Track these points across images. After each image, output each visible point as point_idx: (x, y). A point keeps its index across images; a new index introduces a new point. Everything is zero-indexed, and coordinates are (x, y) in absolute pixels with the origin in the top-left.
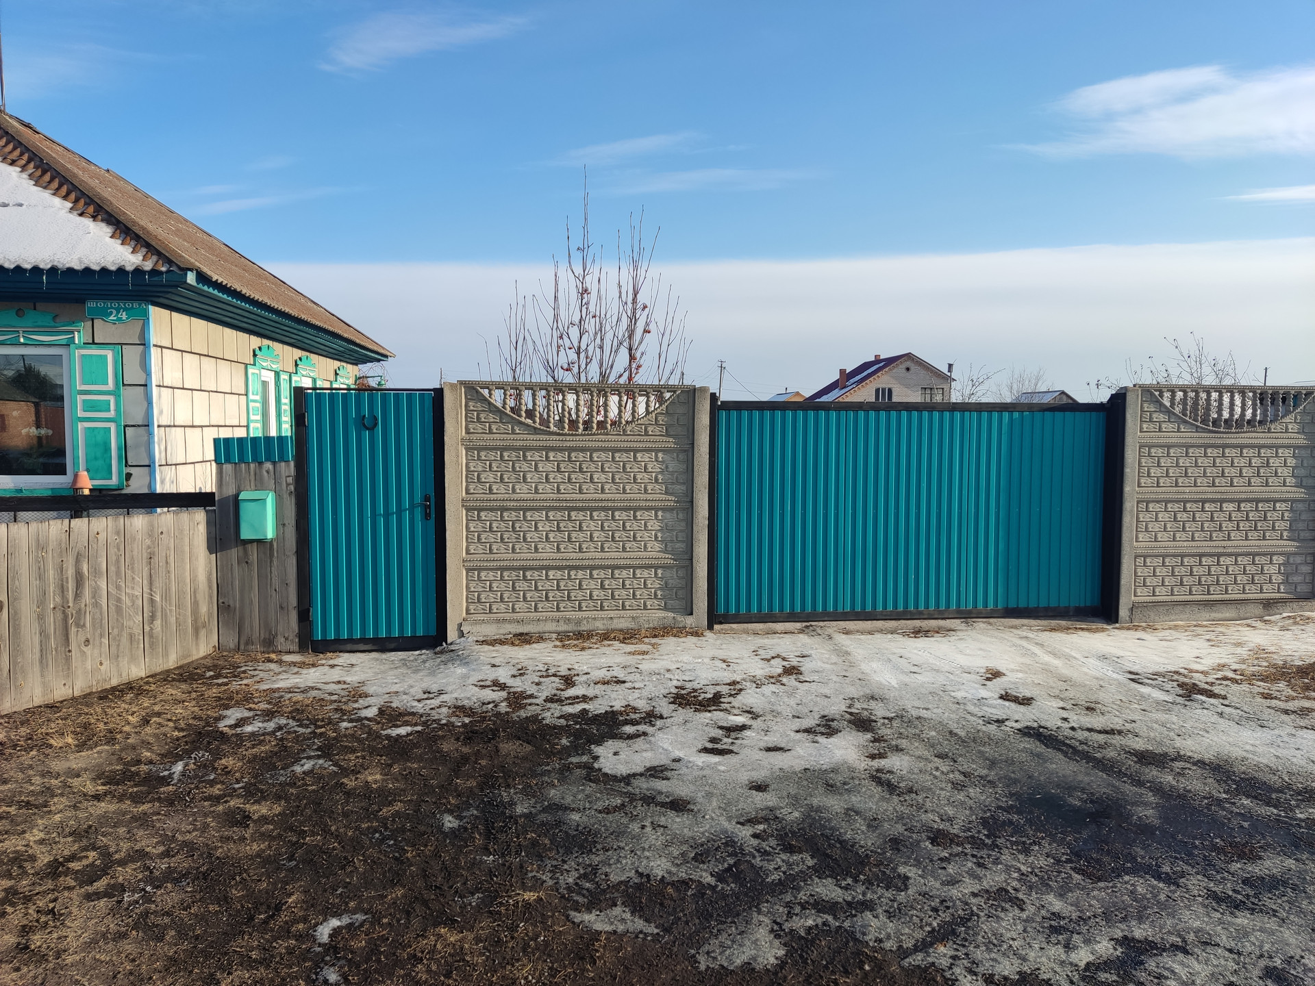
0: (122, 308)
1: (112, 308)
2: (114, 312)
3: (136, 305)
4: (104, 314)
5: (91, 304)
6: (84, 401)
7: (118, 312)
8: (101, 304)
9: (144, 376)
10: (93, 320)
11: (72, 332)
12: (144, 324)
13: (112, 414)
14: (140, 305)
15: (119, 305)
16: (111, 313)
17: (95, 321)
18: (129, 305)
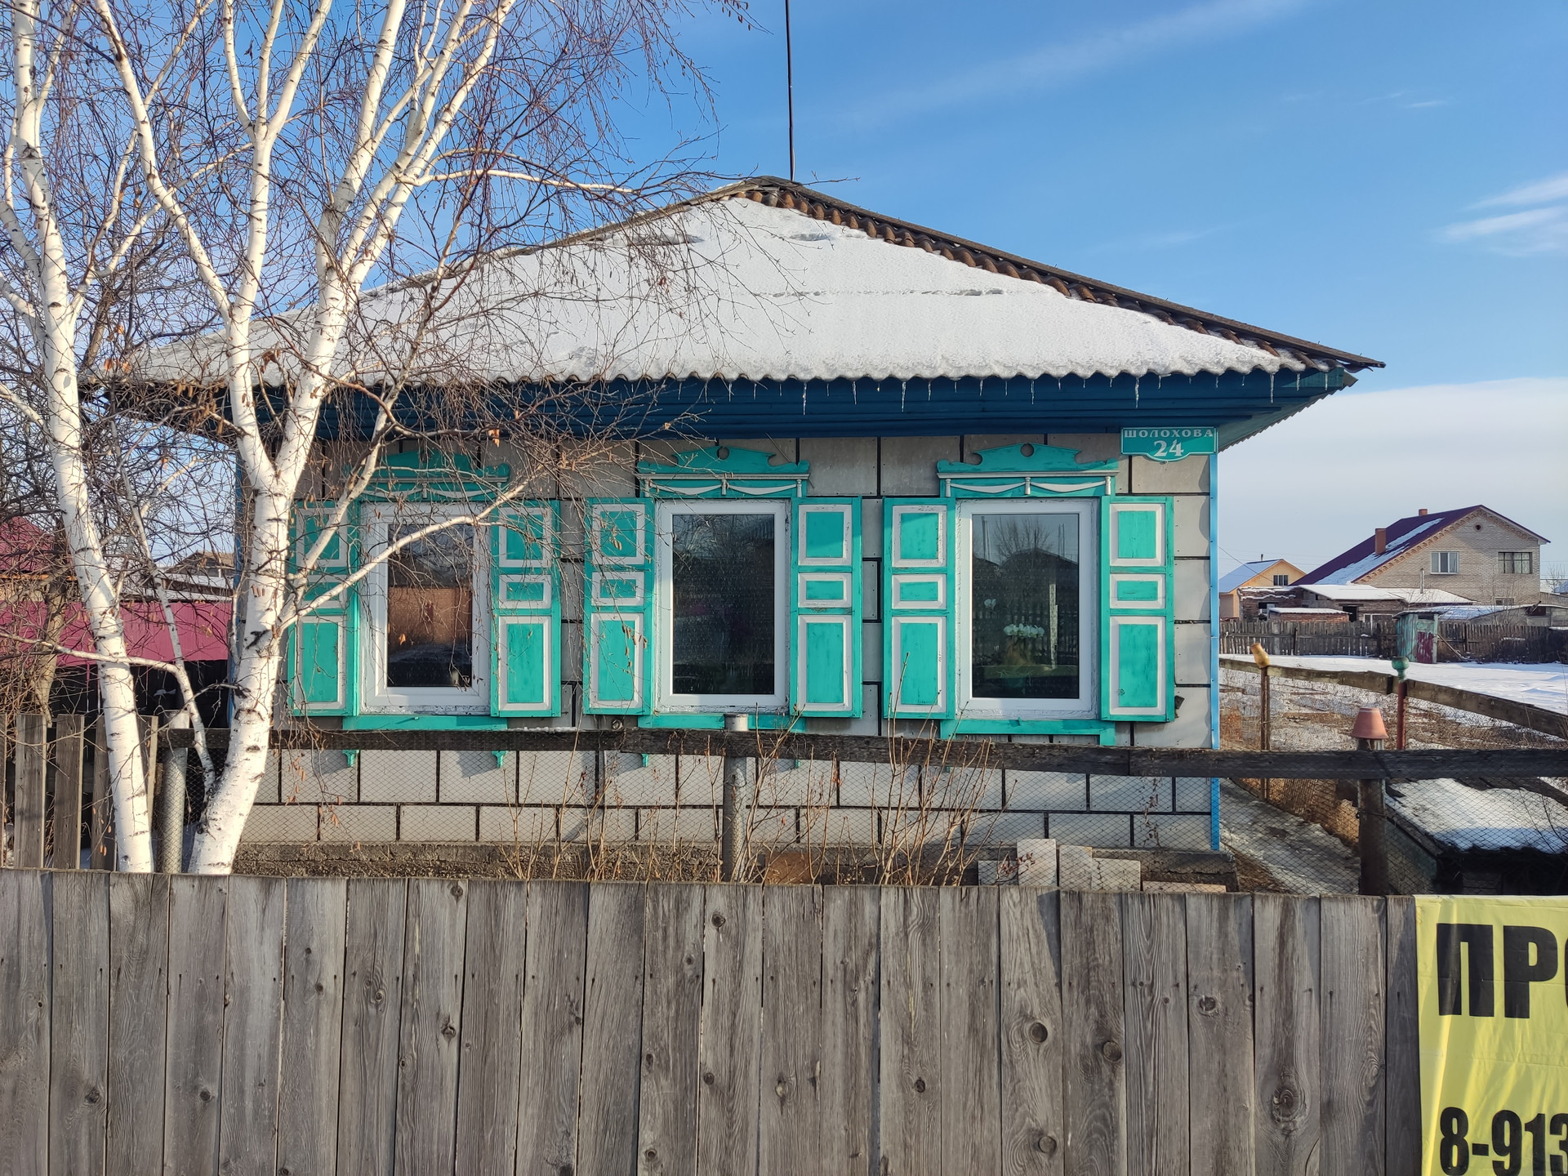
0: (1175, 438)
1: (1160, 438)
2: (1164, 444)
3: (1197, 432)
4: (1149, 447)
5: (1129, 434)
6: (1119, 583)
7: (1169, 445)
8: (1144, 433)
9: (1206, 542)
10: (1130, 458)
11: (1104, 478)
12: (1208, 462)
13: (1158, 604)
14: (1203, 433)
15: (1172, 433)
16: (1159, 446)
17: (1134, 459)
18: (1186, 432)
